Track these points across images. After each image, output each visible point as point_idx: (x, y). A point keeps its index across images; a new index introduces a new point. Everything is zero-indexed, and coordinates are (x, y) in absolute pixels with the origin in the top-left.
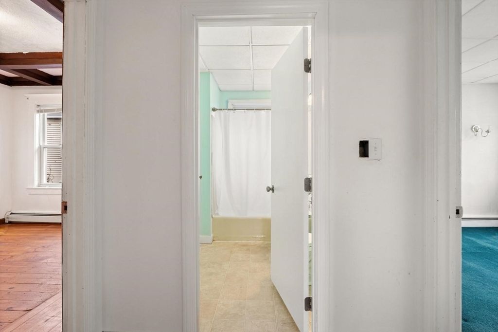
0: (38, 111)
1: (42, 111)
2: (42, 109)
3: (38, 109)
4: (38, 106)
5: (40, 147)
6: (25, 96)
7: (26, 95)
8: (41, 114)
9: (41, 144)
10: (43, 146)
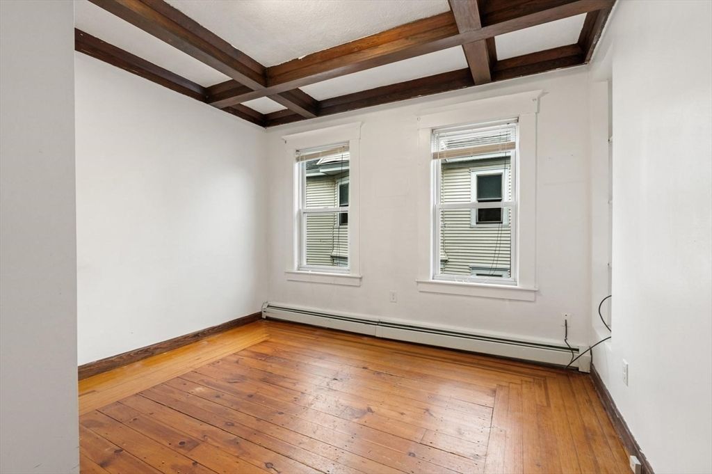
0: (298, 160)
1: (302, 159)
2: (302, 155)
3: (297, 156)
4: (297, 151)
5: (299, 211)
6: (283, 139)
7: (283, 137)
8: (301, 162)
9: (301, 208)
10: (302, 211)
